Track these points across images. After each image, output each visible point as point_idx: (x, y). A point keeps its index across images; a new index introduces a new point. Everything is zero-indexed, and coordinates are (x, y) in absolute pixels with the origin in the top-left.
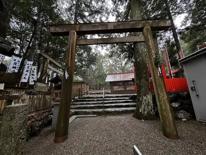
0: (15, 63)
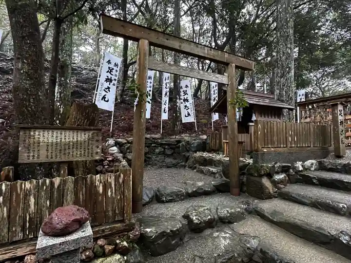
0: (109, 68)
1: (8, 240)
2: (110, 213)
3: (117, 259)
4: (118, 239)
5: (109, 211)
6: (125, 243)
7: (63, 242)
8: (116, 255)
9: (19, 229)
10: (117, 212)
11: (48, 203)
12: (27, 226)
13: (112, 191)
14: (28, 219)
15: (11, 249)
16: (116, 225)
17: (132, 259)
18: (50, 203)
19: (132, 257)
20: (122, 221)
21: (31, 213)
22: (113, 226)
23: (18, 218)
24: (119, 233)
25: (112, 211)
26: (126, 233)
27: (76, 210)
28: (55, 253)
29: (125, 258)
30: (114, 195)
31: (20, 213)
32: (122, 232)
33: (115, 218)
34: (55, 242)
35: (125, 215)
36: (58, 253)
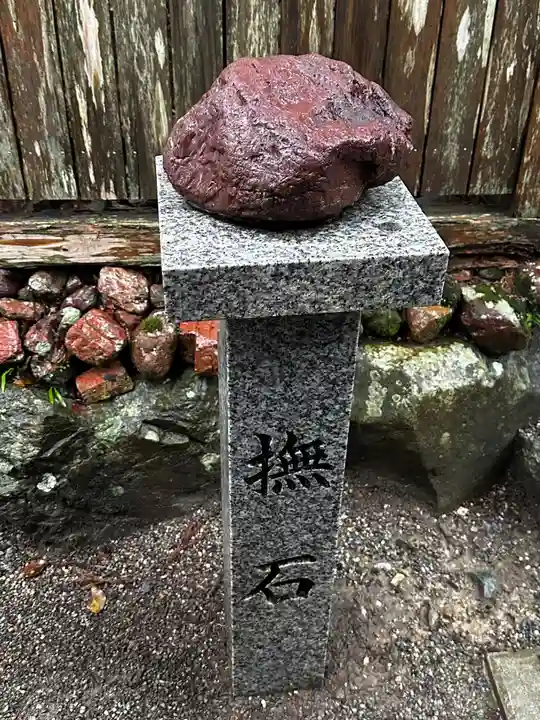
1: (26, 190)
2: (452, 154)
3: (464, 365)
4: (467, 283)
5: (442, 140)
6: (505, 310)
7: (292, 267)
8: (457, 347)
9: (57, 155)
10: (487, 151)
11: (160, 47)
12: (88, 148)
13: (476, 26)
14: (83, 114)
15: (42, 231)
16: (474, 220)
17: (522, 376)
18: (168, 49)
19: (524, 370)
20: (505, 204)
21: (91, 84)
22: (454, 217)
23: (42, 99)
24: (479, 257)
25: (462, 140)
26: (511, 264)
27: (347, 89)
28: (251, 314)
29: (498, 368)
30: (483, 53)
31: (48, 78)
32: (490, 257)
33: (471, 179)
34: (247, 258)
35: (526, 178)
36: (266, 312)
